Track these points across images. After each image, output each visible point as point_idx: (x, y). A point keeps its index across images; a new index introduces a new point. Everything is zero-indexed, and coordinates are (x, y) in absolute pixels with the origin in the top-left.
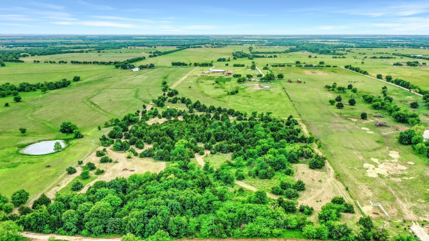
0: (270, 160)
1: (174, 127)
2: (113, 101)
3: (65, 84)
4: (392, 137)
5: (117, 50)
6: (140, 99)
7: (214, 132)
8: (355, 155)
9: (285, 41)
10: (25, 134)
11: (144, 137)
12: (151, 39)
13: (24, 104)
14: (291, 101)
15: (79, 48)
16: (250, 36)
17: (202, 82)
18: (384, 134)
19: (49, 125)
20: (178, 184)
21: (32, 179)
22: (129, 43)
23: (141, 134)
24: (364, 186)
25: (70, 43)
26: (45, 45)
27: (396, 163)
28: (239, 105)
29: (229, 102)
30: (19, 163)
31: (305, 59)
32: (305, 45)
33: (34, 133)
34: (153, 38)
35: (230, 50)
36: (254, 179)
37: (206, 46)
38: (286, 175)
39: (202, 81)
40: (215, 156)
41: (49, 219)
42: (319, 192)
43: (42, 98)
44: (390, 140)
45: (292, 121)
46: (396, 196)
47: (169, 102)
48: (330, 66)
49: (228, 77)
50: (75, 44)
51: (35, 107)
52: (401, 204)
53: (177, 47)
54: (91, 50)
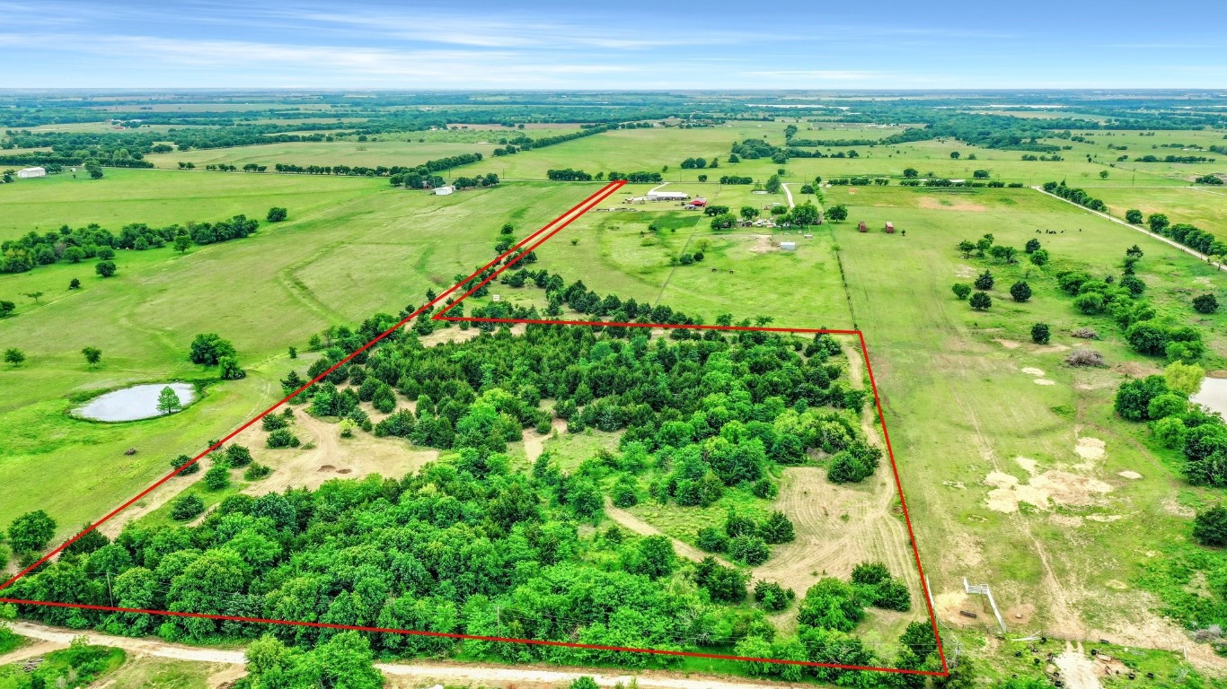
0: (716, 452)
1: (488, 354)
2: (354, 277)
3: (240, 230)
4: (1103, 397)
5: (418, 134)
6: (428, 274)
7: (592, 370)
8: (973, 447)
9: (899, 110)
10: (96, 365)
11: (399, 381)
12: (518, 103)
13: (121, 283)
14: (846, 285)
15: (313, 128)
16: (805, 92)
17: (612, 228)
18: (1085, 387)
19: (166, 341)
20: (438, 509)
21: (82, 485)
22: (454, 115)
23: (395, 371)
24: (966, 535)
25: (294, 114)
26: (225, 119)
27: (1087, 473)
28: (694, 294)
29: (668, 285)
30: (62, 442)
31: (939, 162)
32: (954, 119)
33: (123, 363)
34: (526, 100)
35: (732, 134)
36: (660, 506)
37: (664, 123)
38: (754, 498)
39: (615, 225)
40: (578, 438)
41: (83, 591)
42: (830, 547)
43: (172, 268)
44: (1095, 405)
45: (824, 345)
46: (1049, 569)
47: (503, 283)
48: (1001, 185)
49: (692, 214)
50: (307, 116)
51: (147, 293)
52: (1053, 590)
53: (582, 127)
54: (345, 134)
